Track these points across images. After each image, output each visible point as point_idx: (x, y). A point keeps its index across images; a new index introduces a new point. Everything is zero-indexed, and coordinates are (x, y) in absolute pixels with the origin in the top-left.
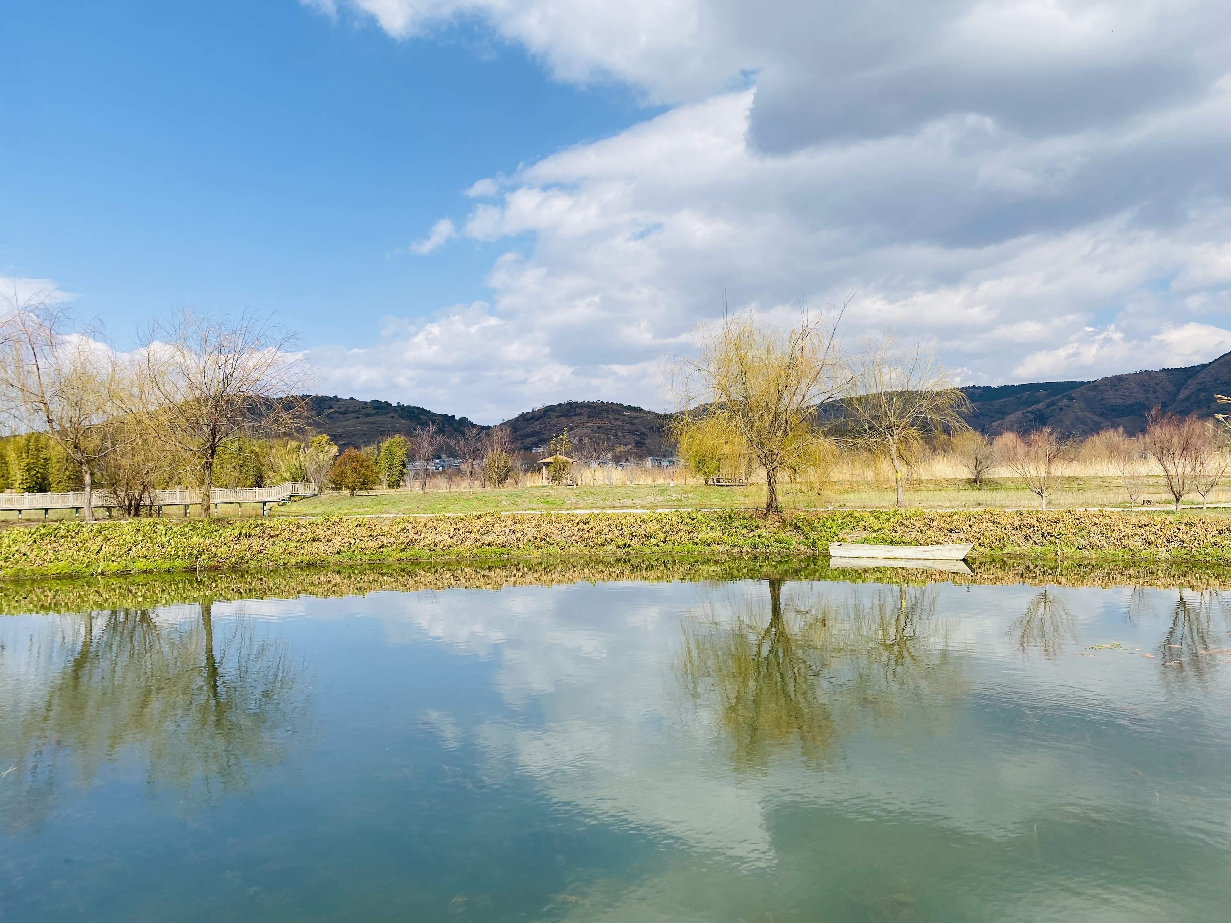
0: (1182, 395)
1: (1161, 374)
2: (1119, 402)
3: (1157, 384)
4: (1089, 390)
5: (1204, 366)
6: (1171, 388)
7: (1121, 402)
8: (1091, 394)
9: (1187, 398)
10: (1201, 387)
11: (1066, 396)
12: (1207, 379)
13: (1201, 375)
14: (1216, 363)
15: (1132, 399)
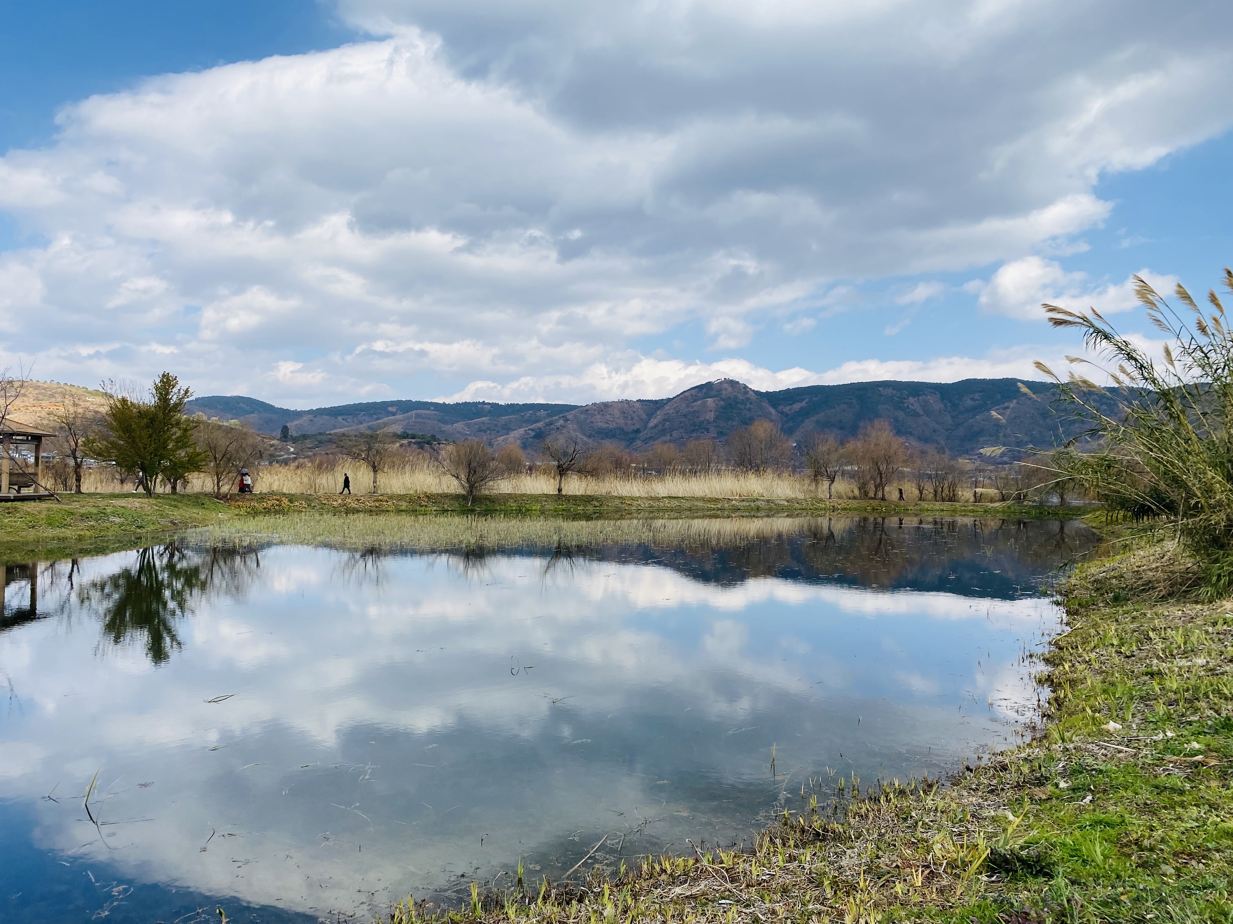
0: (652, 424)
1: (637, 404)
2: (605, 426)
3: (634, 412)
4: (581, 413)
5: (669, 400)
6: (644, 416)
7: (606, 425)
8: (583, 416)
9: (656, 426)
10: (666, 417)
11: (563, 417)
12: (671, 411)
13: (667, 407)
14: (678, 398)
15: (614, 424)
